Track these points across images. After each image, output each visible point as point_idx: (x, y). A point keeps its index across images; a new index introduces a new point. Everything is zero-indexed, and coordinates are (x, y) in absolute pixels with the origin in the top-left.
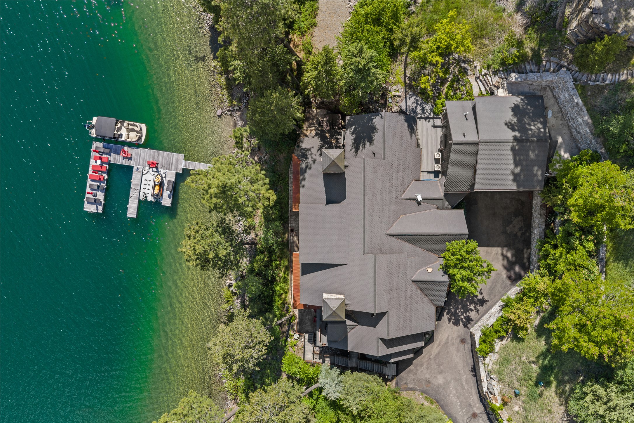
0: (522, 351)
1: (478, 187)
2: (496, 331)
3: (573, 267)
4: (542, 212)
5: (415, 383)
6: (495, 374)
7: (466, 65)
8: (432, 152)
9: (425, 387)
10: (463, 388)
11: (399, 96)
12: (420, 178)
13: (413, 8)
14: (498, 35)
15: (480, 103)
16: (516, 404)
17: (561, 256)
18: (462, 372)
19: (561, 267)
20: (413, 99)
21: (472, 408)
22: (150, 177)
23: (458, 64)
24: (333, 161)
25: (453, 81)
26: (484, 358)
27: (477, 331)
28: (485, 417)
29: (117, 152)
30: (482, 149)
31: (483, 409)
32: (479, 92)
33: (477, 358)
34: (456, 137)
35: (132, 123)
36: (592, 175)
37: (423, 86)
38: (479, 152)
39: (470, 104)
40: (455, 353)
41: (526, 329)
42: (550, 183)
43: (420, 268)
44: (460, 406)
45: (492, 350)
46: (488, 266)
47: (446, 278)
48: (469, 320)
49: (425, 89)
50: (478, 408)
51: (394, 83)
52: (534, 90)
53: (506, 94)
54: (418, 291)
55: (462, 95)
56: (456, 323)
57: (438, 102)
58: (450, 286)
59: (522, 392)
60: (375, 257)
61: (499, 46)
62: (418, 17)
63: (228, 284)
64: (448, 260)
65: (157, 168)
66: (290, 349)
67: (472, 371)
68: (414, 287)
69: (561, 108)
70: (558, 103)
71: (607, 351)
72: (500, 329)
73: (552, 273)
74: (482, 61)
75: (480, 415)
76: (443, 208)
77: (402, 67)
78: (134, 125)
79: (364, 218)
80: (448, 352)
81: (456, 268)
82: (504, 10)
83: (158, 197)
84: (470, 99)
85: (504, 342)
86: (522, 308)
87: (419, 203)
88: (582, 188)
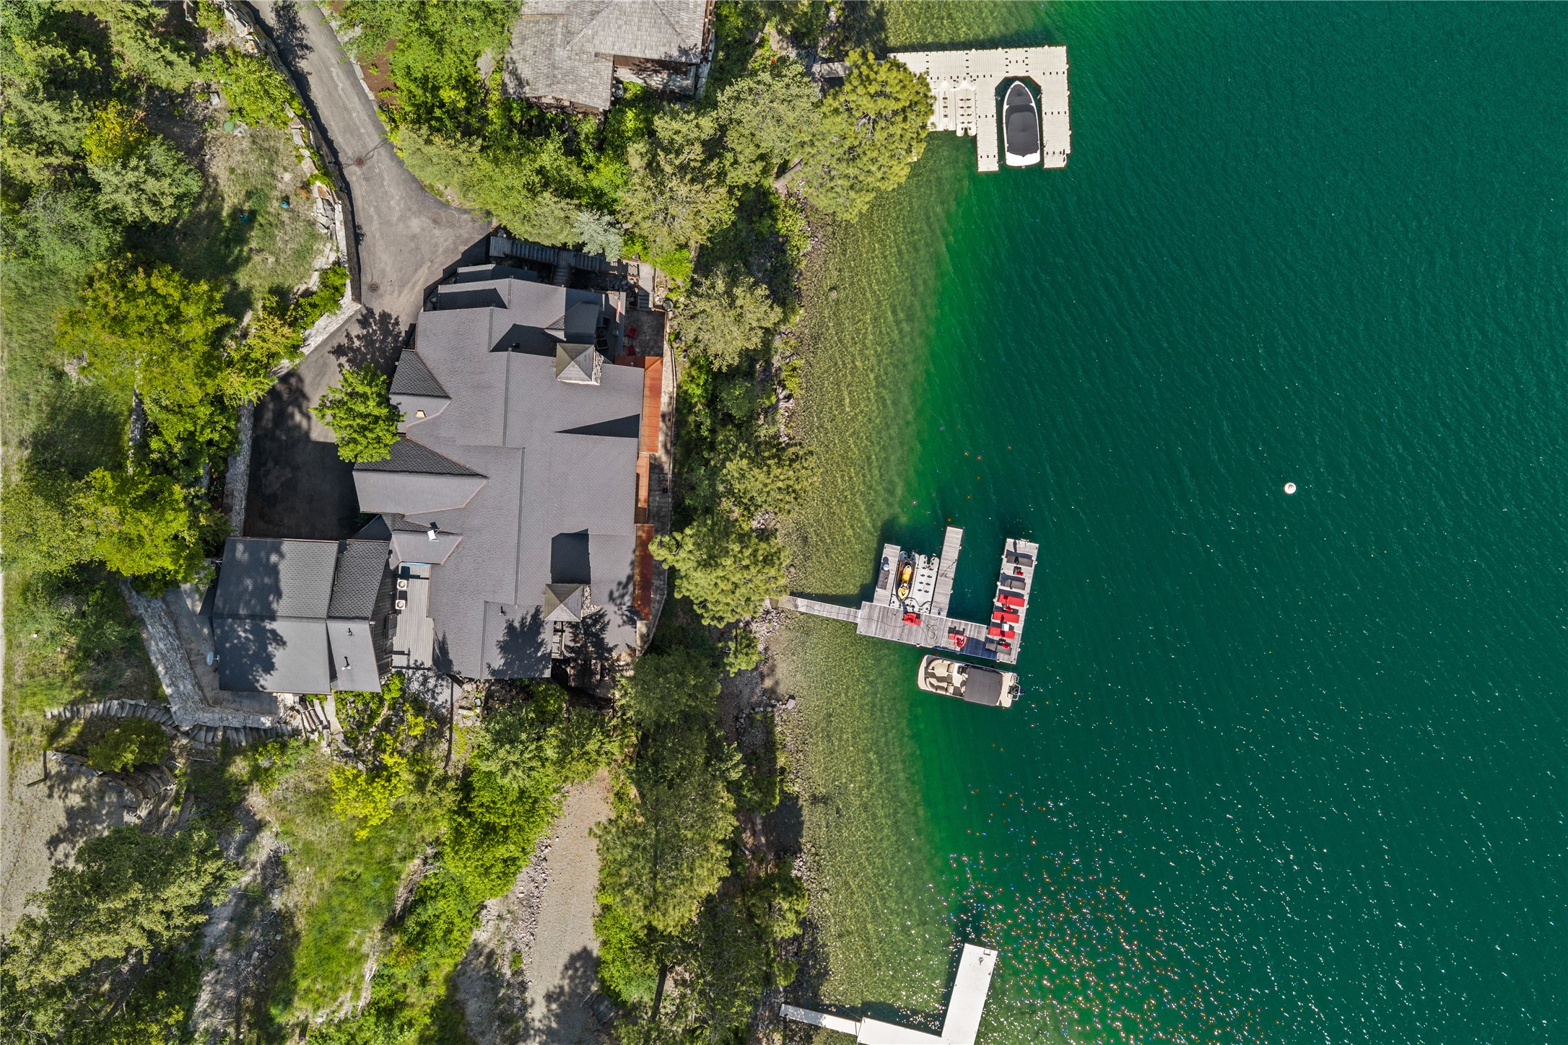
0: (274, 270)
1: (331, 548)
2: (314, 306)
3: (184, 410)
4: (229, 501)
5: (459, 221)
6: (321, 234)
7: (346, 749)
8: (411, 610)
9: (443, 214)
10: (377, 208)
11: (461, 707)
12: (432, 568)
13: (429, 851)
14: (289, 795)
15: (323, 684)
16: (287, 184)
17: (203, 428)
18: (378, 235)
19: (204, 412)
20: (441, 699)
21: (363, 174)
22: (918, 597)
23: (360, 752)
24: (561, 602)
25: (370, 724)
26: (337, 263)
27: (348, 305)
28: (342, 158)
29: (973, 642)
30: (322, 608)
31: (346, 173)
32: (325, 704)
33: (349, 260)
34: (363, 630)
35: (939, 692)
36: (149, 557)
37: (420, 719)
38: (327, 603)
39: (342, 684)
40: (388, 269)
41: (264, 307)
42: (215, 547)
43: (436, 418)
44: (383, 179)
45: (324, 272)
46: (323, 416)
47: (394, 400)
48: (364, 322)
49: (416, 716)
50: (353, 174)
51: (470, 730)
52: (234, 701)
53: (281, 697)
54: (441, 380)
55: (354, 702)
56: (385, 316)
57: (396, 694)
58: (389, 384)
59: (276, 204)
60: (504, 443)
61: (287, 776)
62: (423, 837)
63: (791, 401)
64: (388, 430)
65: (906, 612)
66: (681, 285)
67: (363, 235)
68: (448, 388)
69: (191, 668)
70: (196, 677)
71: (139, 281)
72: (308, 308)
73: (218, 401)
74: (317, 754)
75: (350, 162)
76: (394, 515)
77: (454, 757)
78: (937, 688)
79: (521, 506)
80: (401, 271)
81: (376, 416)
82: (277, 835)
83: (907, 561)
84: (341, 692)
85: (303, 287)
86: (270, 345)
87: (434, 526)
88: (166, 537)
